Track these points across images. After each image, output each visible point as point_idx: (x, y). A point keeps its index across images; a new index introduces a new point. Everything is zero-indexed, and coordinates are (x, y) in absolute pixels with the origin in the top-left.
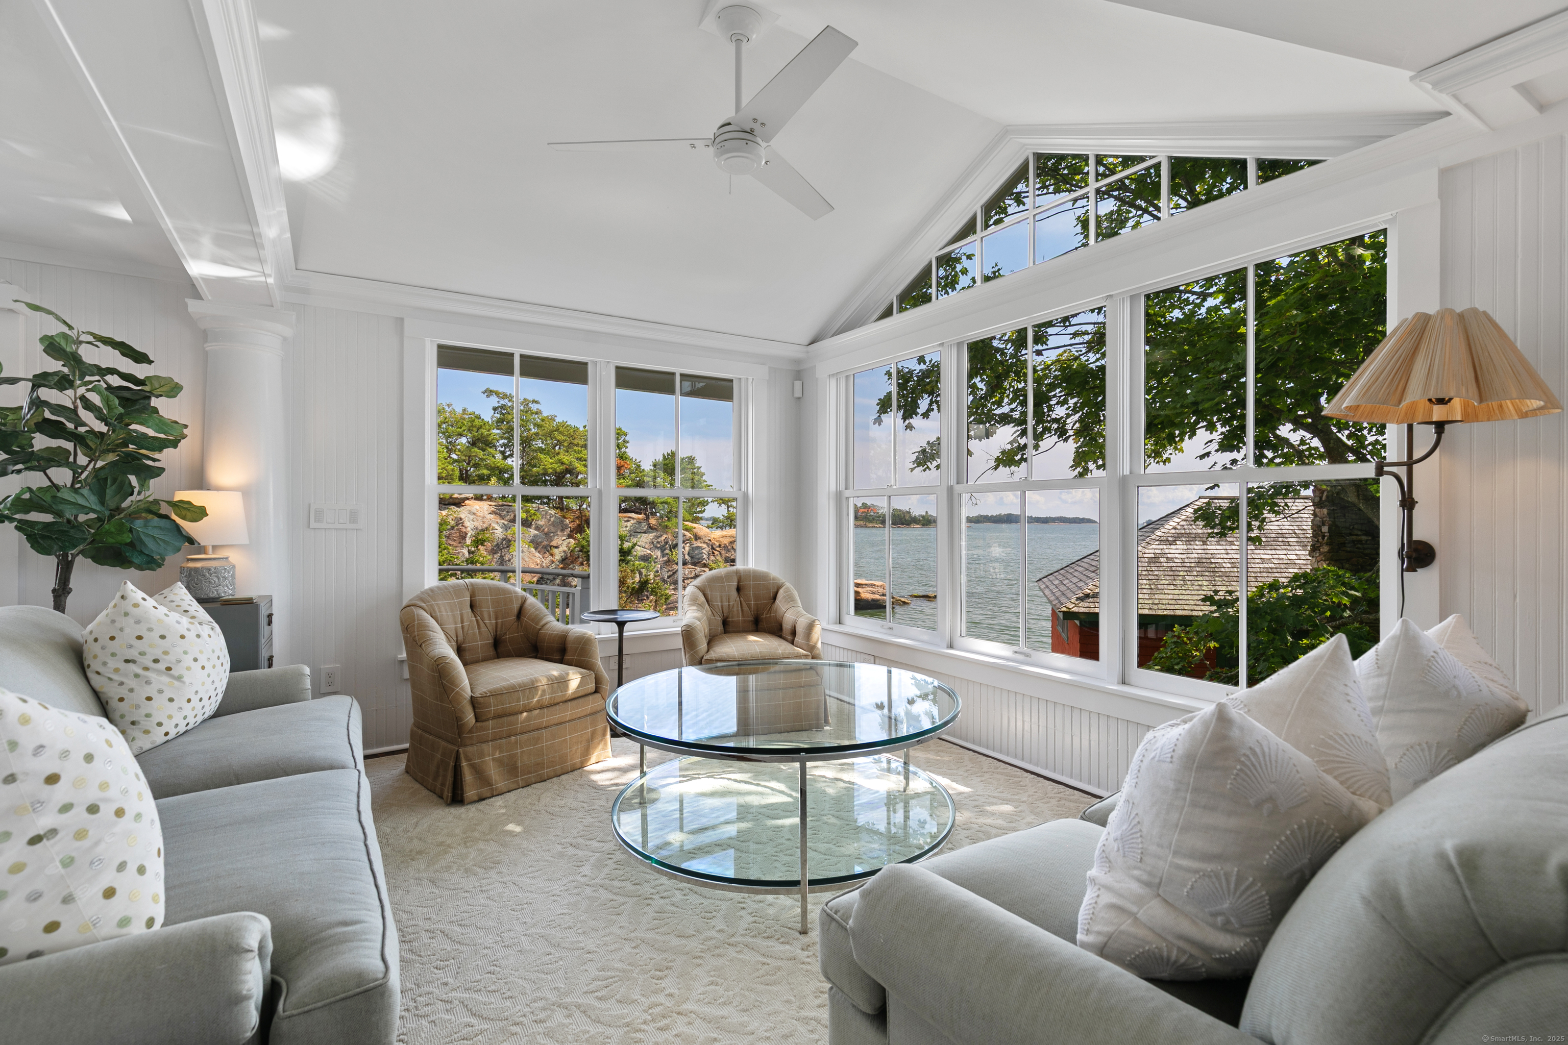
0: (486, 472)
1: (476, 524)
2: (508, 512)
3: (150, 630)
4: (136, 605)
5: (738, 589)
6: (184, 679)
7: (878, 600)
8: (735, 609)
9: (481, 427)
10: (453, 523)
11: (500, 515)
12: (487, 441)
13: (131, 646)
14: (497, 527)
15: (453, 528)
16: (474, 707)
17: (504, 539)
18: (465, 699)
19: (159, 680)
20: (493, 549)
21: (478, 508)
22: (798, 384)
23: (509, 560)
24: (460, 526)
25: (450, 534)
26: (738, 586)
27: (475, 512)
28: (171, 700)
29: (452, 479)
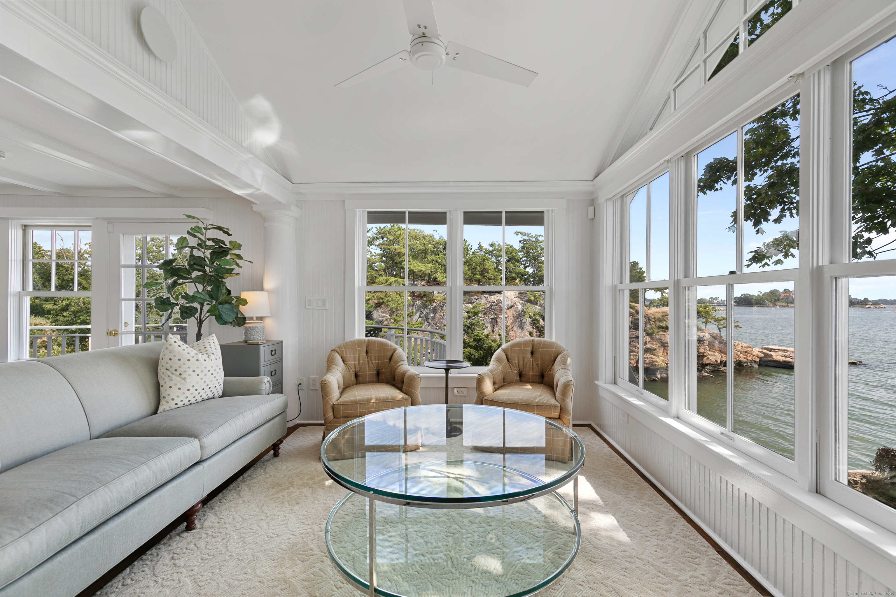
0: (514, 275)
1: (508, 303)
2: (525, 297)
3: (175, 356)
4: (170, 345)
5: (532, 353)
6: (186, 380)
7: (789, 362)
8: (528, 366)
9: (512, 252)
10: (497, 302)
11: (521, 298)
12: (515, 259)
13: (167, 363)
14: (518, 304)
15: (496, 305)
16: (333, 410)
17: (522, 311)
18: (329, 404)
19: (176, 379)
20: (516, 316)
21: (509, 294)
22: (591, 209)
23: (525, 323)
24: (500, 304)
25: (495, 308)
26: (532, 350)
27: (508, 296)
28: (179, 389)
29: (497, 280)
